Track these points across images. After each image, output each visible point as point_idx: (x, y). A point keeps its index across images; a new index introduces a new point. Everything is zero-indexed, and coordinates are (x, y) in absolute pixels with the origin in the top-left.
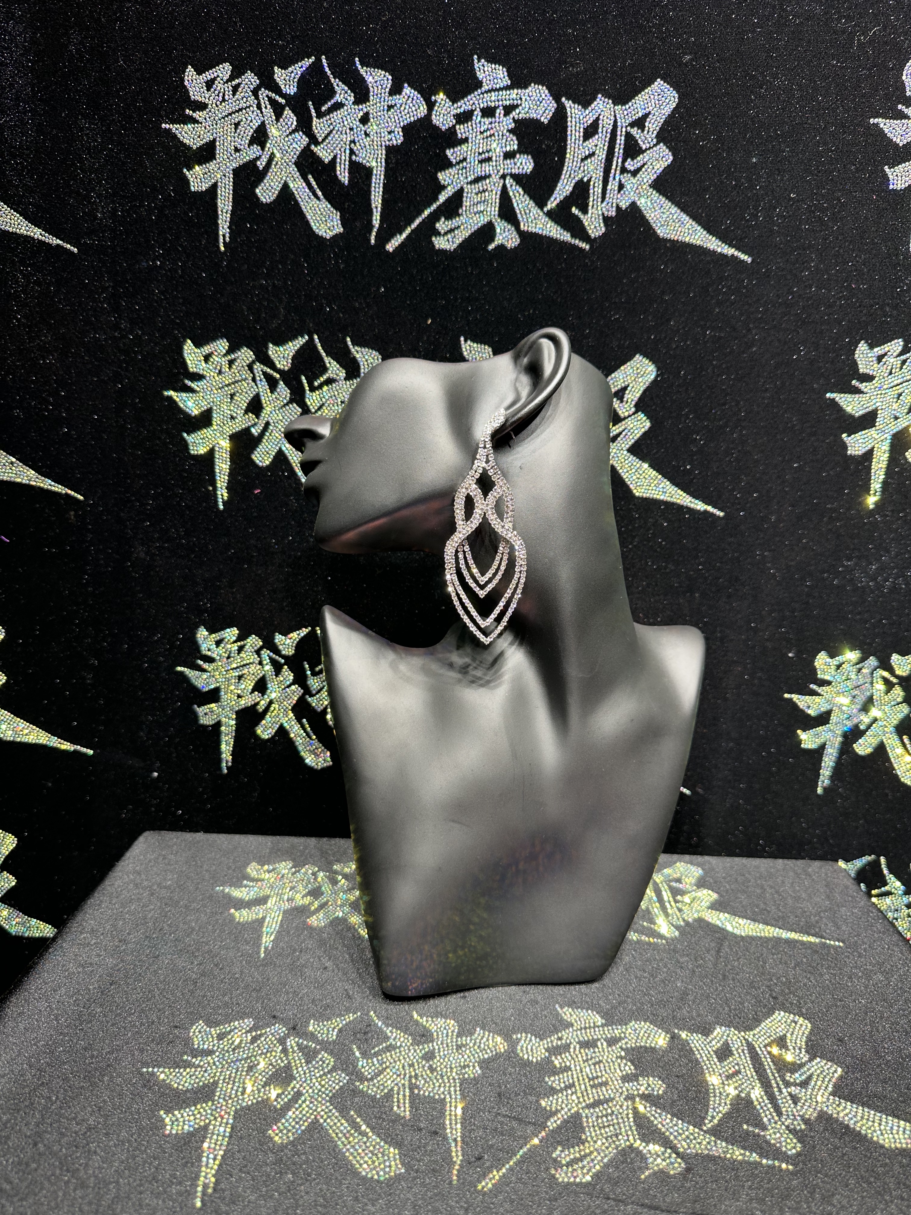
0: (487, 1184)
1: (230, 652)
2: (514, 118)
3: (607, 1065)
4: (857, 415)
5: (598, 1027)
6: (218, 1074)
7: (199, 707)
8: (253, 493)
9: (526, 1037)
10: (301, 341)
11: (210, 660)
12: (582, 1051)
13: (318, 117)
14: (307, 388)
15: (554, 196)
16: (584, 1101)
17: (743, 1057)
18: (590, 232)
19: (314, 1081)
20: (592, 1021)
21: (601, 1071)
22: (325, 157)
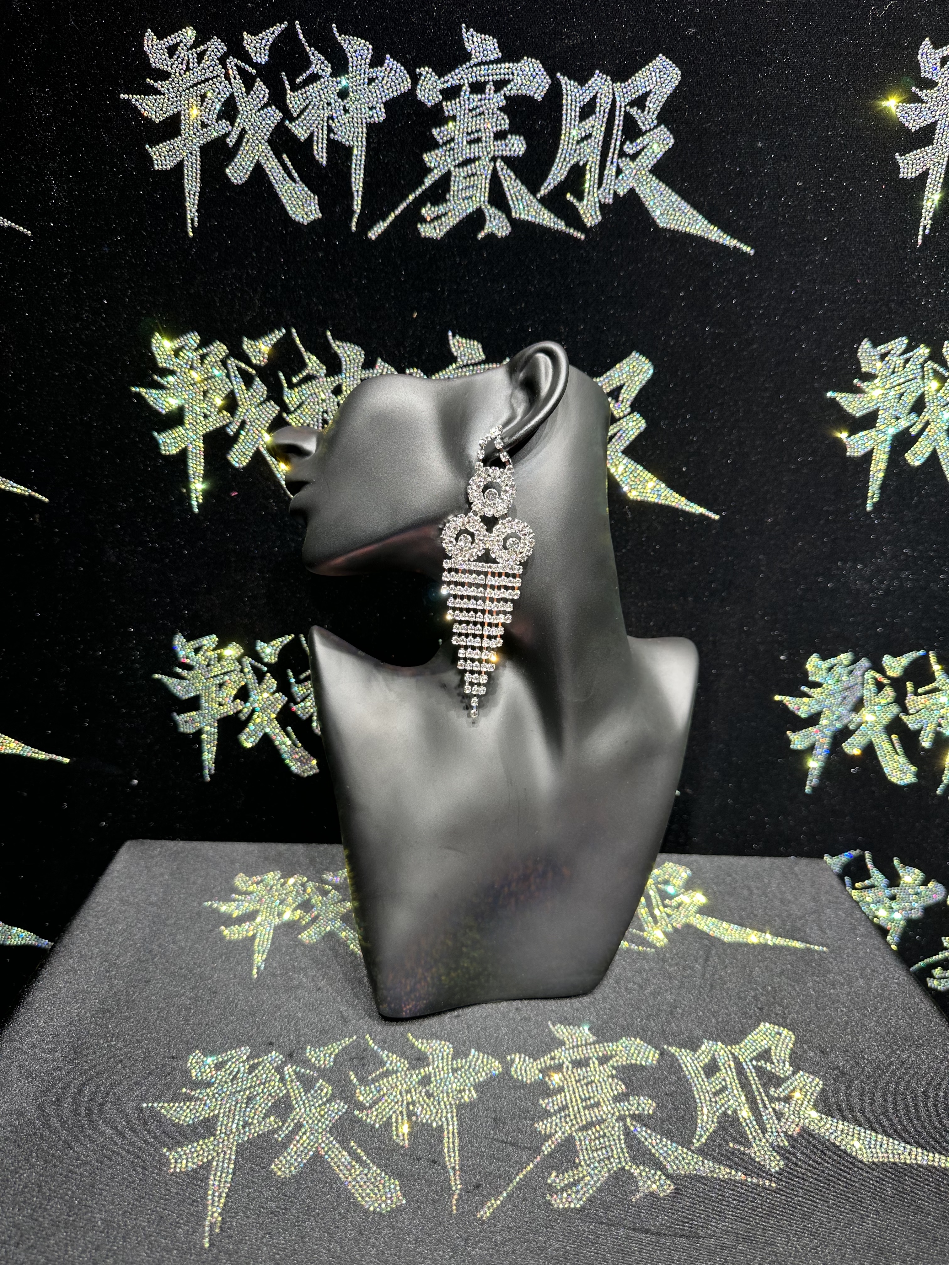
0: (486, 1213)
1: (210, 660)
2: (505, 95)
3: (599, 1084)
4: (857, 415)
5: (590, 1044)
6: (218, 1107)
7: (178, 714)
8: (230, 496)
9: (520, 1058)
10: (278, 334)
11: (189, 668)
12: (575, 1071)
13: (293, 89)
14: (286, 385)
15: (548, 181)
16: (577, 1123)
17: (729, 1073)
18: (586, 220)
19: (314, 1111)
20: (583, 1039)
21: (593, 1091)
22: (302, 134)
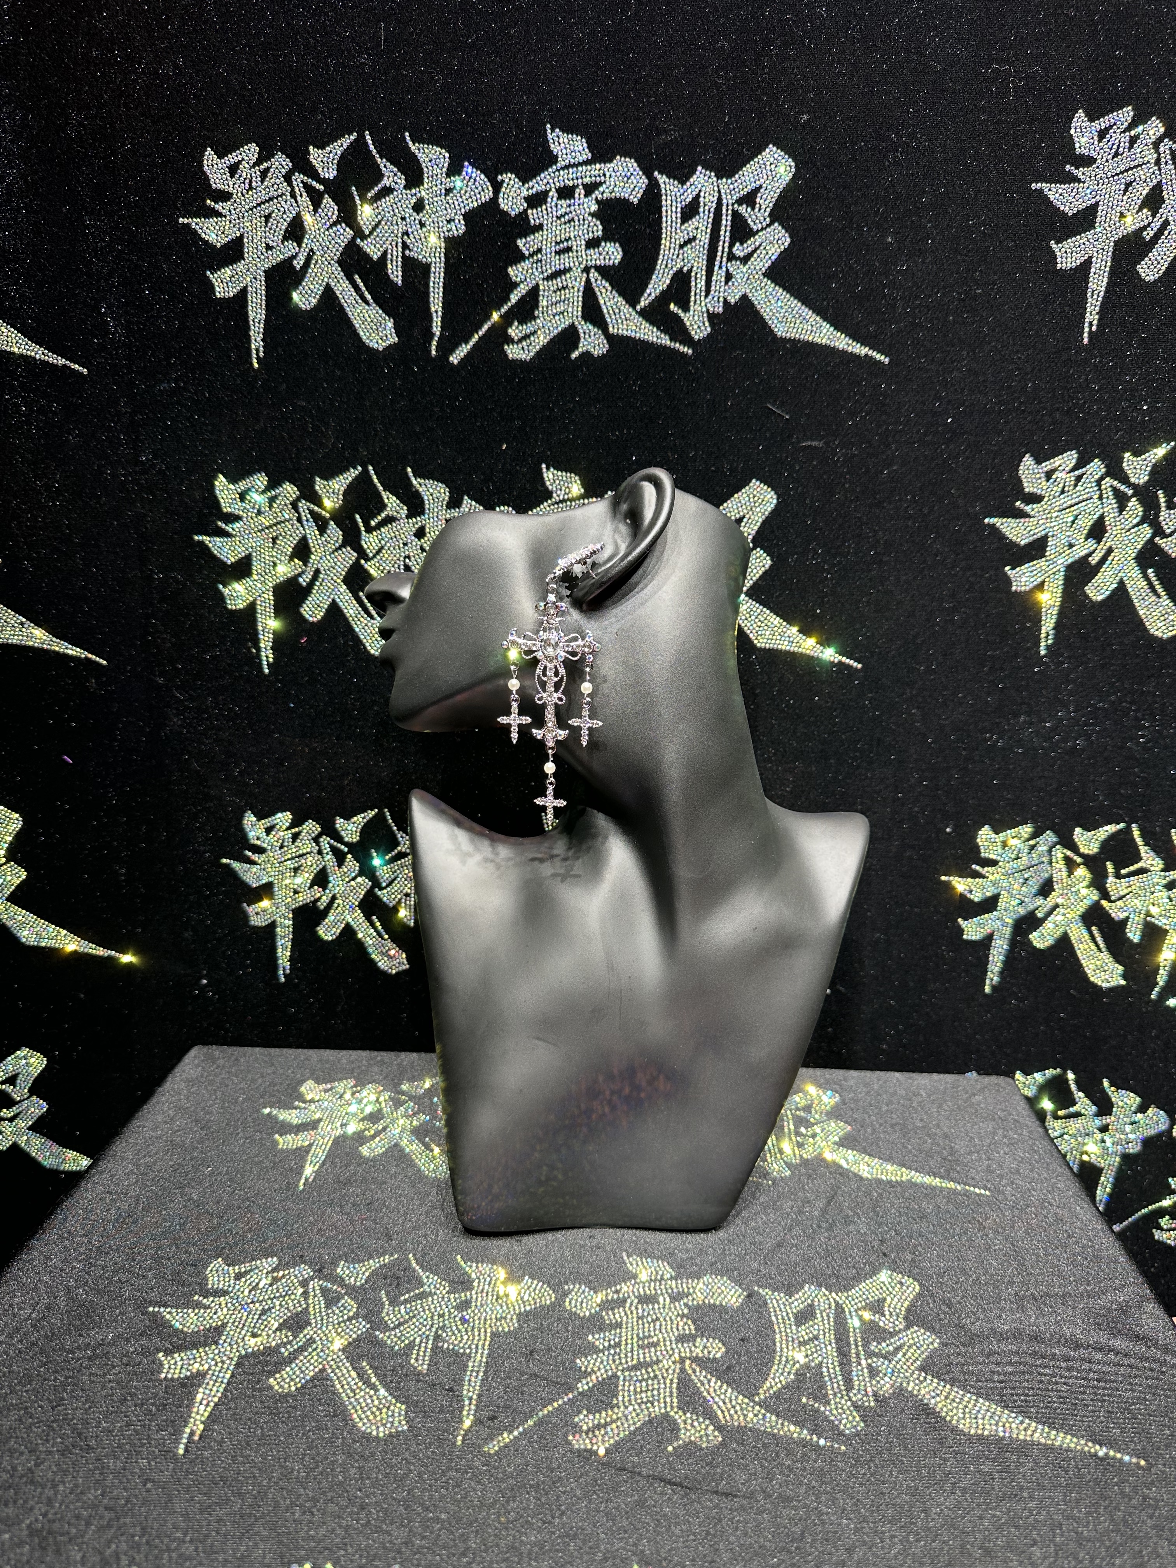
0: (493, 1447)
1: (283, 840)
2: (596, 199)
3: (664, 1323)
4: (1023, 543)
5: (666, 1279)
6: (228, 1317)
7: (249, 904)
9: (580, 1289)
10: (353, 473)
11: (259, 850)
12: (640, 1306)
13: (364, 205)
14: (363, 529)
15: (648, 291)
16: (627, 1362)
17: (826, 1321)
18: (693, 333)
19: (330, 1328)
20: (659, 1273)
21: (655, 1330)
22: (374, 253)
